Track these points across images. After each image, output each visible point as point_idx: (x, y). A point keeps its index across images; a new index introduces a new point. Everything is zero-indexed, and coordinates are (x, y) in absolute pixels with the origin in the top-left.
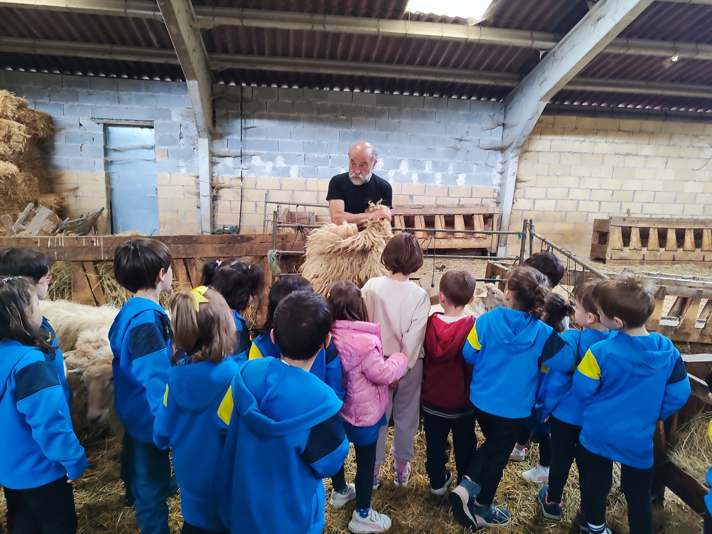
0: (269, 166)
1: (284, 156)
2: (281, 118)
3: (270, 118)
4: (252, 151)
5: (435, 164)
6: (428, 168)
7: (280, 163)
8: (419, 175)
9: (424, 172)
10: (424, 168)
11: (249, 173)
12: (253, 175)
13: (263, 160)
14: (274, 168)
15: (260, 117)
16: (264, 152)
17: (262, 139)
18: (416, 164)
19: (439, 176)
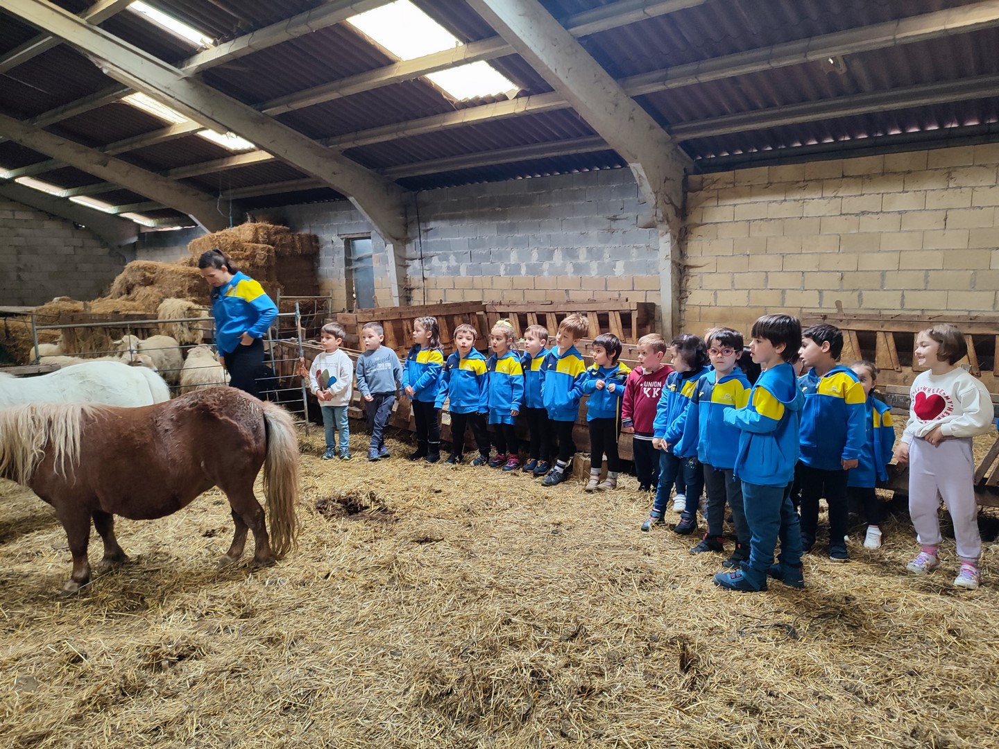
0: (445, 264)
1: (455, 254)
2: (452, 218)
3: (442, 218)
4: (432, 253)
5: (590, 251)
6: (583, 256)
7: (453, 262)
8: (574, 266)
9: (579, 261)
10: (578, 257)
11: (431, 274)
12: (433, 276)
13: (440, 259)
14: (448, 268)
15: (436, 219)
16: (441, 252)
17: (439, 239)
18: (570, 253)
19: (594, 265)
